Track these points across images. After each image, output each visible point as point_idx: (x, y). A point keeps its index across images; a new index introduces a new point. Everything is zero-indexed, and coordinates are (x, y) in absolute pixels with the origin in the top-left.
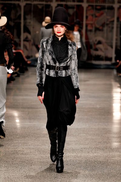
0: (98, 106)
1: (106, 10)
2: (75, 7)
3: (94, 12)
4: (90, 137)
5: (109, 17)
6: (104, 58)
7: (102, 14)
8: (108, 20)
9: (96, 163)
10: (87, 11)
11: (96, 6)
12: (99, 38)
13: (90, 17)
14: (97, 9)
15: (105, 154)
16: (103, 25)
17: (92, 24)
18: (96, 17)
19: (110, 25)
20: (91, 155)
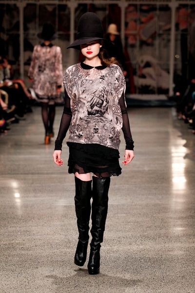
0: (146, 169)
1: (158, 12)
2: (107, 7)
3: (138, 15)
4: (132, 219)
5: (162, 24)
6: (156, 90)
7: (151, 18)
8: (160, 27)
9: (142, 260)
10: (126, 14)
11: (141, 5)
12: (147, 58)
13: (131, 24)
14: (142, 11)
15: (158, 247)
16: (153, 36)
17: (134, 36)
18: (142, 23)
19: (165, 36)
20: (135, 247)
